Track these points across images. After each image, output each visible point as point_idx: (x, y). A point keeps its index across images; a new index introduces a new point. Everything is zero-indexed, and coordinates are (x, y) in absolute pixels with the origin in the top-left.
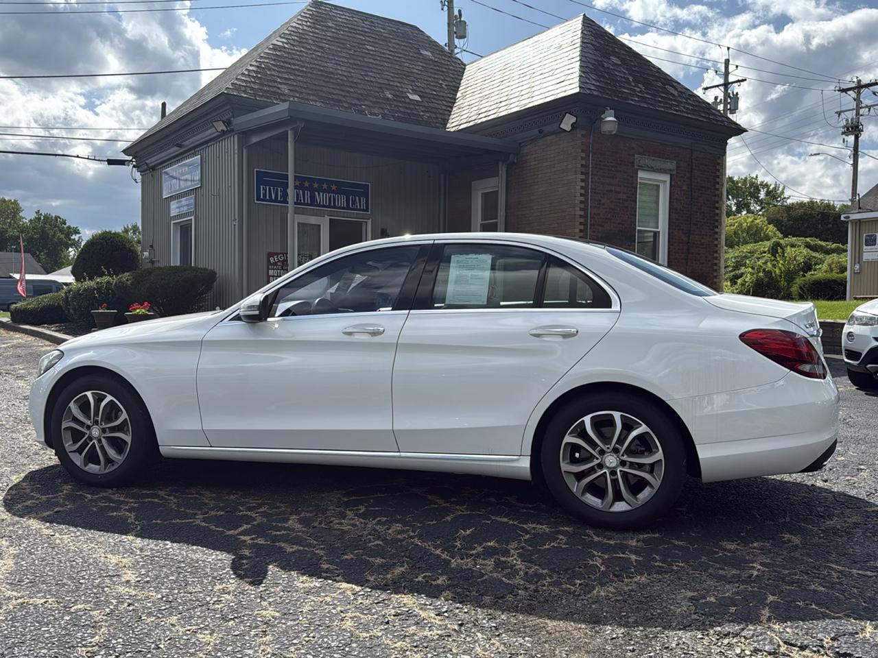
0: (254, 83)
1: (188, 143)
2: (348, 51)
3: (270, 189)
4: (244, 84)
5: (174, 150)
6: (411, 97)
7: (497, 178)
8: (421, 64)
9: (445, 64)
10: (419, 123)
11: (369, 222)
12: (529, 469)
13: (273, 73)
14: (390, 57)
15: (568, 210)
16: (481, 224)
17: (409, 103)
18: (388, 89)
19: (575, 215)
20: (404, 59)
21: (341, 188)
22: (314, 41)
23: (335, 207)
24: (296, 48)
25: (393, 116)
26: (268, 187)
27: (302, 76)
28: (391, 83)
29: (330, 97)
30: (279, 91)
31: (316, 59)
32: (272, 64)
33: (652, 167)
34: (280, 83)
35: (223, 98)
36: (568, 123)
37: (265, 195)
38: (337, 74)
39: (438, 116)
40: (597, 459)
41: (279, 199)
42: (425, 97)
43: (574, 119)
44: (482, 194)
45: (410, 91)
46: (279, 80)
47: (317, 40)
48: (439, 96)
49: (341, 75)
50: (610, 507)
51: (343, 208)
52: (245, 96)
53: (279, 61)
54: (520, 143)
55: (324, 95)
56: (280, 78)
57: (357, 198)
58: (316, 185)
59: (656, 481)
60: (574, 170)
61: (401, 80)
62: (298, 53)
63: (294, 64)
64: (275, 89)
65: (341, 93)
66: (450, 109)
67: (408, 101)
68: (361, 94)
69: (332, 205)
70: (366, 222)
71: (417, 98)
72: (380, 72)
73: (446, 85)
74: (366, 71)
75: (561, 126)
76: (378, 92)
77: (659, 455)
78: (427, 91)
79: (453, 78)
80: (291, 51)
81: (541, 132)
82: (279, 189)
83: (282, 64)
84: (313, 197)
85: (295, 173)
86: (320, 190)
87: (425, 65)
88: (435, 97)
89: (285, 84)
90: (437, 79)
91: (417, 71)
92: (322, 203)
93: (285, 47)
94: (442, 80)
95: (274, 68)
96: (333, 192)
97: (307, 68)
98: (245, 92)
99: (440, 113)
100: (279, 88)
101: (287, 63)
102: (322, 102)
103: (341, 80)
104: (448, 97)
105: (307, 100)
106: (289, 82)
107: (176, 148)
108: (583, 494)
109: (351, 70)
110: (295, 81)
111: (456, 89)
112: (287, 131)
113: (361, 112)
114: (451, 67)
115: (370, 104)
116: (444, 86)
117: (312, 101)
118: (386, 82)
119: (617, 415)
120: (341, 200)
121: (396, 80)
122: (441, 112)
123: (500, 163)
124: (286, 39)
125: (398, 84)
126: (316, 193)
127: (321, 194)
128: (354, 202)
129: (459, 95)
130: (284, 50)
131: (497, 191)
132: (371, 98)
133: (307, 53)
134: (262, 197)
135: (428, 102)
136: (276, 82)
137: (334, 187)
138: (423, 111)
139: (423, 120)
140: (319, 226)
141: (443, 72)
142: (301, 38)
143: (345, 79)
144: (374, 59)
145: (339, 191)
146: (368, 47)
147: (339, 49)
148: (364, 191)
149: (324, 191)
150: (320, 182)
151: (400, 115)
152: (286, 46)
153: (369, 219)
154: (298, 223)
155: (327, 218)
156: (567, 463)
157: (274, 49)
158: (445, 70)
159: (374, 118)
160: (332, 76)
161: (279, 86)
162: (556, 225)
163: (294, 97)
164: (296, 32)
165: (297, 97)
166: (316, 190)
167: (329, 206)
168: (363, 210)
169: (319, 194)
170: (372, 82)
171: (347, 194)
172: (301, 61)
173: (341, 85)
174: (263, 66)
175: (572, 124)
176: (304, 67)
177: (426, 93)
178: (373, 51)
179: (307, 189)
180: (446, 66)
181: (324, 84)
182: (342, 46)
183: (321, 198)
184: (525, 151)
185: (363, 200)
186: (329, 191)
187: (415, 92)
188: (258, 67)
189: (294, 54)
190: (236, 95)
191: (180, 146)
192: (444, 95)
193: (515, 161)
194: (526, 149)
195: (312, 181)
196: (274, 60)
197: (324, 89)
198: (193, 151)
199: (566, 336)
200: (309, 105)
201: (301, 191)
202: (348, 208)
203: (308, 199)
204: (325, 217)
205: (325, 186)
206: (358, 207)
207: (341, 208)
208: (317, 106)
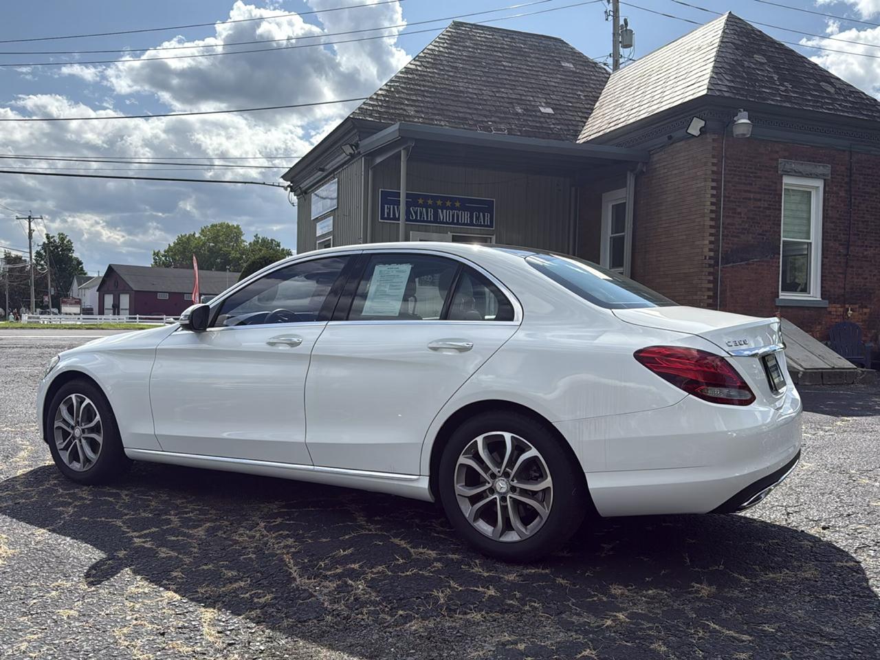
0: (381, 106)
1: (329, 167)
2: (483, 69)
3: (394, 208)
4: (371, 108)
5: (319, 174)
6: (542, 110)
7: (625, 189)
8: (559, 76)
9: (587, 75)
10: (548, 136)
11: (494, 238)
12: (427, 490)
13: (402, 95)
14: (527, 72)
15: (697, 220)
16: (611, 238)
17: (540, 117)
18: (519, 104)
19: (704, 225)
20: (542, 72)
21: (466, 205)
22: (448, 62)
23: (458, 224)
24: (428, 70)
25: (520, 131)
26: (392, 206)
27: (430, 97)
28: (523, 98)
29: (456, 115)
30: (405, 113)
31: (447, 80)
32: (402, 87)
33: (801, 172)
34: (407, 105)
35: (349, 123)
36: (695, 127)
37: (389, 214)
38: (468, 92)
39: (571, 127)
40: (489, 483)
42: (557, 109)
43: (702, 123)
44: (613, 206)
45: (543, 104)
46: (406, 102)
47: (452, 60)
48: (576, 107)
49: (471, 93)
50: (500, 537)
51: (467, 225)
52: (370, 119)
53: (409, 84)
54: (650, 151)
55: (451, 114)
56: (407, 100)
57: (481, 214)
58: (439, 203)
59: (544, 511)
60: (703, 177)
61: (534, 94)
62: (430, 75)
63: (424, 86)
64: (401, 111)
65: (469, 111)
66: (584, 120)
67: (539, 114)
68: (490, 111)
69: (455, 221)
70: (491, 238)
71: (550, 111)
72: (514, 87)
73: (585, 96)
74: (498, 87)
75: (688, 131)
76: (508, 108)
77: (548, 482)
78: (562, 103)
79: (593, 88)
80: (423, 73)
81: (670, 138)
83: (412, 86)
84: (436, 215)
85: (407, 190)
86: (444, 207)
87: (564, 77)
88: (570, 108)
89: (412, 106)
90: (576, 89)
91: (553, 84)
92: (445, 220)
93: (417, 70)
94: (581, 91)
95: (403, 91)
96: (458, 209)
97: (436, 88)
98: (371, 116)
99: (573, 125)
100: (405, 110)
101: (417, 85)
102: (447, 121)
103: (470, 98)
104: (586, 108)
105: (432, 119)
106: (417, 104)
107: (320, 172)
108: (475, 520)
109: (482, 88)
110: (422, 102)
111: (596, 99)
112: (400, 151)
113: (487, 129)
114: (593, 77)
115: (498, 120)
116: (582, 97)
117: (436, 120)
118: (519, 97)
119: (508, 436)
120: (465, 217)
121: (529, 94)
122: (574, 123)
123: (629, 173)
124: (421, 62)
125: (531, 99)
126: (440, 211)
127: (445, 211)
128: (478, 218)
129: (597, 104)
130: (417, 72)
131: (625, 203)
132: (499, 115)
133: (439, 74)
134: (386, 216)
135: (560, 114)
136: (403, 104)
137: (458, 204)
138: (553, 124)
139: (553, 133)
141: (583, 82)
142: (434, 59)
143: (475, 97)
144: (509, 75)
145: (463, 208)
146: (504, 63)
147: (473, 68)
148: (487, 207)
149: (447, 208)
150: (445, 199)
151: (527, 129)
152: (419, 68)
153: (493, 235)
155: (450, 235)
156: (462, 486)
157: (406, 72)
158: (586, 81)
159: (498, 134)
160: (462, 95)
161: (406, 108)
162: (684, 237)
163: (418, 118)
164: (431, 54)
165: (422, 117)
166: (439, 207)
167: (453, 223)
168: (487, 226)
169: (442, 212)
170: (503, 98)
171: (471, 210)
172: (432, 82)
173: (471, 103)
174: (393, 89)
175: (701, 128)
176: (434, 87)
177: (560, 105)
178: (509, 67)
179: (430, 206)
180: (588, 77)
181: (452, 103)
182: (477, 64)
183: (442, 215)
184: (655, 159)
185: (488, 215)
186: (453, 208)
187: (548, 105)
188: (387, 90)
189: (424, 75)
190: (362, 119)
191: (323, 170)
192: (581, 106)
193: (644, 170)
194: (656, 158)
195: (435, 198)
196: (405, 83)
197: (451, 108)
198: (332, 175)
199: (462, 350)
200: (433, 125)
201: (424, 209)
202: (471, 224)
203: (431, 217)
204: (447, 233)
205: (448, 203)
206: (482, 223)
207: (464, 224)
208: (442, 126)
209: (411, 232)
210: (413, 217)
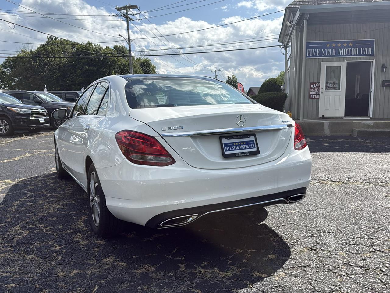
3: (312, 51)
5: (288, 38)
11: (374, 61)
21: (355, 44)
23: (351, 55)
37: (310, 54)
41: (317, 55)
51: (357, 55)
57: (366, 48)
58: (339, 45)
69: (349, 54)
70: (372, 61)
82: (318, 50)
84: (337, 52)
85: (306, 41)
86: (342, 47)
92: (342, 54)
96: (351, 47)
98: (299, 4)
112: (303, 21)
120: (356, 51)
126: (340, 49)
127: (343, 49)
128: (363, 51)
134: (308, 55)
137: (351, 45)
140: (341, 66)
145: (354, 46)
148: (370, 44)
149: (344, 47)
150: (342, 43)
153: (374, 60)
154: (327, 66)
155: (346, 62)
166: (339, 47)
167: (347, 55)
168: (370, 55)
169: (341, 50)
171: (359, 47)
179: (334, 48)
185: (370, 49)
186: (348, 47)
190: (293, 7)
191: (287, 35)
195: (337, 43)
200: (335, 3)
201: (330, 49)
202: (359, 55)
203: (334, 52)
204: (344, 61)
205: (345, 45)
206: (367, 54)
207: (354, 55)
208: (340, 3)
209: (321, 62)
210: (323, 54)
